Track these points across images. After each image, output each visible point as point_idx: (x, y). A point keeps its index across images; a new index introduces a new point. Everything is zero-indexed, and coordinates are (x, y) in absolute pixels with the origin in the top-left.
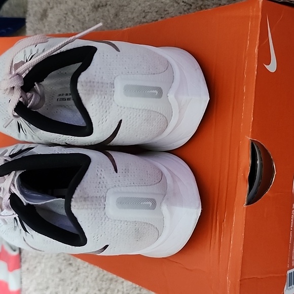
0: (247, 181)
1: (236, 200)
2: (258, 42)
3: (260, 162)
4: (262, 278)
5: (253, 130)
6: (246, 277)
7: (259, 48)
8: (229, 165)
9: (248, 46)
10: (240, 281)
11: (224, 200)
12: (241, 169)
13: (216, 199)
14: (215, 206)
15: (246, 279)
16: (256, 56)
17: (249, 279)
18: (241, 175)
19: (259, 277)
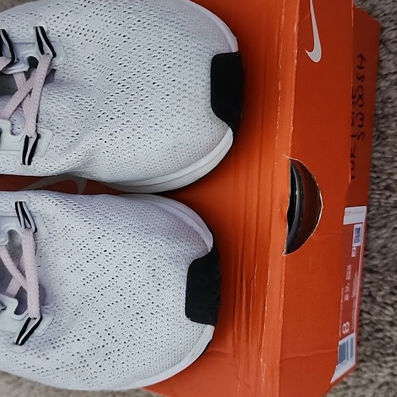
0: (285, 220)
1: (271, 247)
2: (297, 17)
3: (300, 193)
4: (307, 357)
5: (293, 146)
6: (288, 357)
7: (299, 25)
8: (259, 197)
9: (282, 23)
10: (280, 362)
11: (253, 249)
12: (277, 202)
13: (240, 248)
14: (240, 258)
15: (287, 359)
16: (296, 38)
17: (291, 359)
18: (276, 210)
19: (304, 356)
